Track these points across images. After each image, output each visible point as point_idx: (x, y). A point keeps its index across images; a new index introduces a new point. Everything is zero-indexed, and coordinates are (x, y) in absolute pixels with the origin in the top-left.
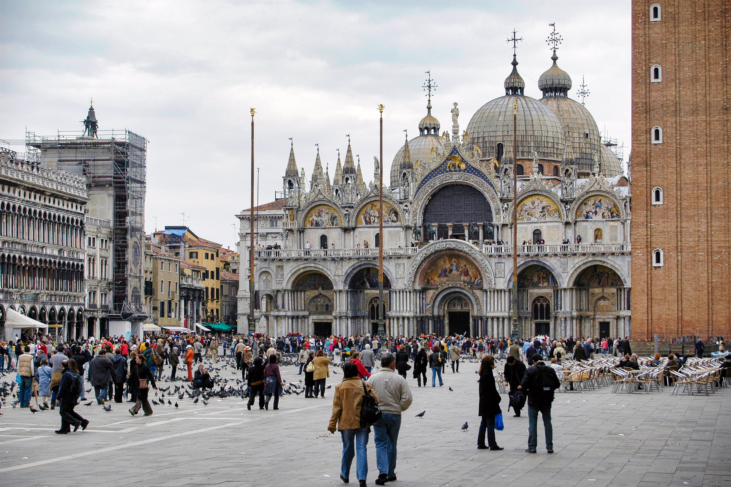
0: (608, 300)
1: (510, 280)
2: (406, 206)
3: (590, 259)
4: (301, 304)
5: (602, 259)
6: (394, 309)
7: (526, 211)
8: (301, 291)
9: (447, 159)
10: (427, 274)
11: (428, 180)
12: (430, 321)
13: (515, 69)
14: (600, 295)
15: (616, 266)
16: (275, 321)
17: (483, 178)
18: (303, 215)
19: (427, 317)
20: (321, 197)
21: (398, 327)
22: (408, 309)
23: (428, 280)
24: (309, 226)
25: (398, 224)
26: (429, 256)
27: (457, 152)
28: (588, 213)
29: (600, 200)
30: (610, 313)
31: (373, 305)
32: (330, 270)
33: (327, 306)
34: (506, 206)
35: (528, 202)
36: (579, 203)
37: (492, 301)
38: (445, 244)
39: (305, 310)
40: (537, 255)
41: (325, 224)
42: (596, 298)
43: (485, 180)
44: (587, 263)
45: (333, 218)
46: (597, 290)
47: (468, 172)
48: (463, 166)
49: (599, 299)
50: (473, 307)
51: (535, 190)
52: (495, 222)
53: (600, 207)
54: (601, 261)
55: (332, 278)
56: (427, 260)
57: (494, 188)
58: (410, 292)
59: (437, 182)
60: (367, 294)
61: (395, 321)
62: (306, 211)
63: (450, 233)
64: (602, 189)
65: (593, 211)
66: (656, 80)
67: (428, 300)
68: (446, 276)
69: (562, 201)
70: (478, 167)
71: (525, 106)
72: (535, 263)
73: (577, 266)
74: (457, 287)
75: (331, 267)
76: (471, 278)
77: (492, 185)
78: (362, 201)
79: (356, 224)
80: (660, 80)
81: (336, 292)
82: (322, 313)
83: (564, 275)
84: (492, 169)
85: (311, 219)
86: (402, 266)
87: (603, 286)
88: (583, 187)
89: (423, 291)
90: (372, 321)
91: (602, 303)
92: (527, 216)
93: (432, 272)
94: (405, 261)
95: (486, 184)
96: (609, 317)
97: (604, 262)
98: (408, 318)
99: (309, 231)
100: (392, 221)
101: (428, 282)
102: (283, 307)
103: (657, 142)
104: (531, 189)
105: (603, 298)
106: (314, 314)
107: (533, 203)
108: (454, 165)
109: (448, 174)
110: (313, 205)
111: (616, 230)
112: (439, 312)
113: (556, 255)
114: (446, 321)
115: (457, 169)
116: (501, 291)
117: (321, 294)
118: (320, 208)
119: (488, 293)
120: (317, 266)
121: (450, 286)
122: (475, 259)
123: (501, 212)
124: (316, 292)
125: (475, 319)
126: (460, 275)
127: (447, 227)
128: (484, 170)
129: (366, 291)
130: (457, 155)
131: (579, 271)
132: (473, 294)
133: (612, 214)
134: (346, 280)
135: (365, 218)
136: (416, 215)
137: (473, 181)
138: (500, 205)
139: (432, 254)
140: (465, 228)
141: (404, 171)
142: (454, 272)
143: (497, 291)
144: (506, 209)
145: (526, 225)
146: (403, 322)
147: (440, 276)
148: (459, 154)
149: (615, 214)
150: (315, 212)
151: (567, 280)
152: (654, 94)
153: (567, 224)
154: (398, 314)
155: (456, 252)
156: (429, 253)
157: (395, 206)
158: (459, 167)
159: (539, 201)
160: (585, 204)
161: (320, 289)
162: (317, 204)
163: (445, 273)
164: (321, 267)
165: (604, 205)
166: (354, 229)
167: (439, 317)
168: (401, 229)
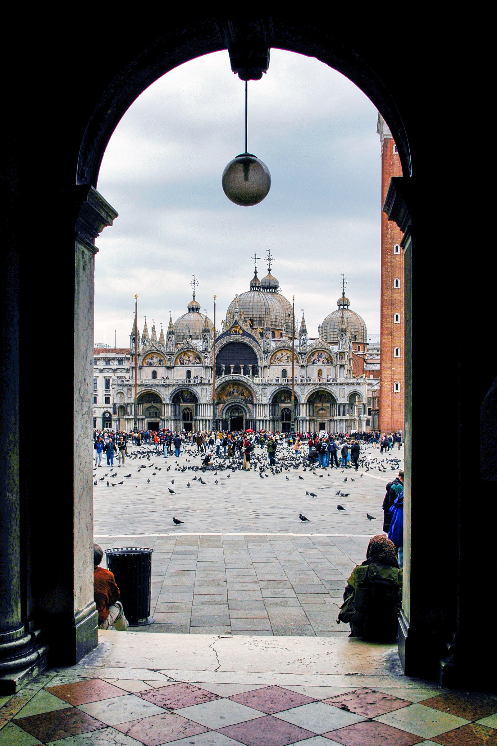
0: (325, 410)
1: (270, 399)
2: (206, 354)
3: (318, 387)
4: (140, 411)
5: (325, 387)
6: (200, 415)
7: (278, 359)
8: (141, 404)
9: (232, 328)
10: (219, 394)
11: (220, 339)
12: (221, 422)
13: (256, 276)
14: (320, 408)
15: (333, 391)
16: (126, 422)
17: (253, 339)
18: (142, 359)
19: (219, 419)
20: (153, 348)
21: (203, 425)
22: (209, 415)
23: (220, 398)
24: (145, 365)
25: (201, 365)
26: (222, 384)
27: (238, 323)
28: (314, 360)
29: (321, 354)
30: (326, 418)
31: (185, 412)
32: (161, 392)
33: (156, 413)
34: (266, 356)
35: (279, 354)
36: (309, 355)
37: (260, 410)
38: (232, 377)
39: (143, 415)
40: (287, 384)
41: (155, 364)
42: (318, 409)
43: (254, 340)
44: (315, 389)
45: (160, 361)
46: (319, 405)
47: (244, 335)
48: (241, 332)
49: (320, 410)
50: (246, 414)
51: (283, 347)
52: (259, 364)
53: (321, 357)
54: (323, 388)
55: (162, 396)
56: (220, 386)
57: (259, 345)
58: (210, 405)
59: (225, 341)
60: (181, 406)
61: (201, 422)
62: (144, 356)
63: (232, 370)
64: (323, 347)
65: (317, 359)
66: (397, 287)
67: (220, 409)
68: (230, 396)
69: (299, 353)
70: (250, 332)
71: (264, 297)
72: (285, 389)
73: (310, 391)
74: (237, 402)
75: (162, 390)
76: (245, 397)
77: (258, 343)
78: (179, 351)
79: (175, 365)
80: (399, 287)
81: (164, 405)
82: (153, 417)
83: (302, 396)
84: (258, 334)
85: (146, 361)
86: (205, 389)
87: (322, 403)
88: (311, 345)
89: (218, 404)
90: (184, 422)
91: (321, 412)
92: (278, 362)
93: (222, 393)
94: (207, 387)
95: (255, 343)
96: (325, 420)
97: (325, 389)
98: (209, 420)
99: (146, 368)
100: (197, 363)
101: (220, 399)
102: (131, 413)
103: (397, 322)
104: (281, 346)
105: (322, 409)
106: (148, 418)
107: (282, 354)
108: (235, 331)
109: (232, 336)
110: (148, 353)
111: (330, 370)
112: (225, 417)
113: (298, 384)
114: (229, 422)
115: (238, 333)
116: (265, 405)
117: (152, 406)
118: (152, 354)
119: (257, 406)
120: (153, 389)
121: (233, 401)
122: (249, 386)
123: (264, 359)
124: (150, 405)
125: (248, 421)
126: (239, 395)
127: (230, 367)
128: (254, 335)
129: (181, 404)
130: (237, 325)
131: (311, 394)
132: (247, 407)
133: (328, 361)
134: (170, 398)
135: (180, 361)
136: (212, 360)
137: (247, 340)
138: (263, 355)
139: (224, 382)
140: (242, 368)
141: (205, 334)
142: (235, 394)
143: (263, 405)
144: (267, 357)
145: (277, 367)
146: (206, 423)
147: (227, 396)
148: (239, 325)
149: (330, 362)
150: (150, 356)
151: (304, 399)
152: (395, 295)
153: (302, 366)
154: (203, 418)
155: (238, 382)
156: (222, 382)
157: (199, 354)
158: (239, 332)
159: (285, 353)
160: (313, 355)
161: (152, 402)
162: (151, 352)
163: (230, 394)
164: (155, 390)
165: (324, 356)
166: (173, 367)
167: (225, 419)
168: (203, 368)
